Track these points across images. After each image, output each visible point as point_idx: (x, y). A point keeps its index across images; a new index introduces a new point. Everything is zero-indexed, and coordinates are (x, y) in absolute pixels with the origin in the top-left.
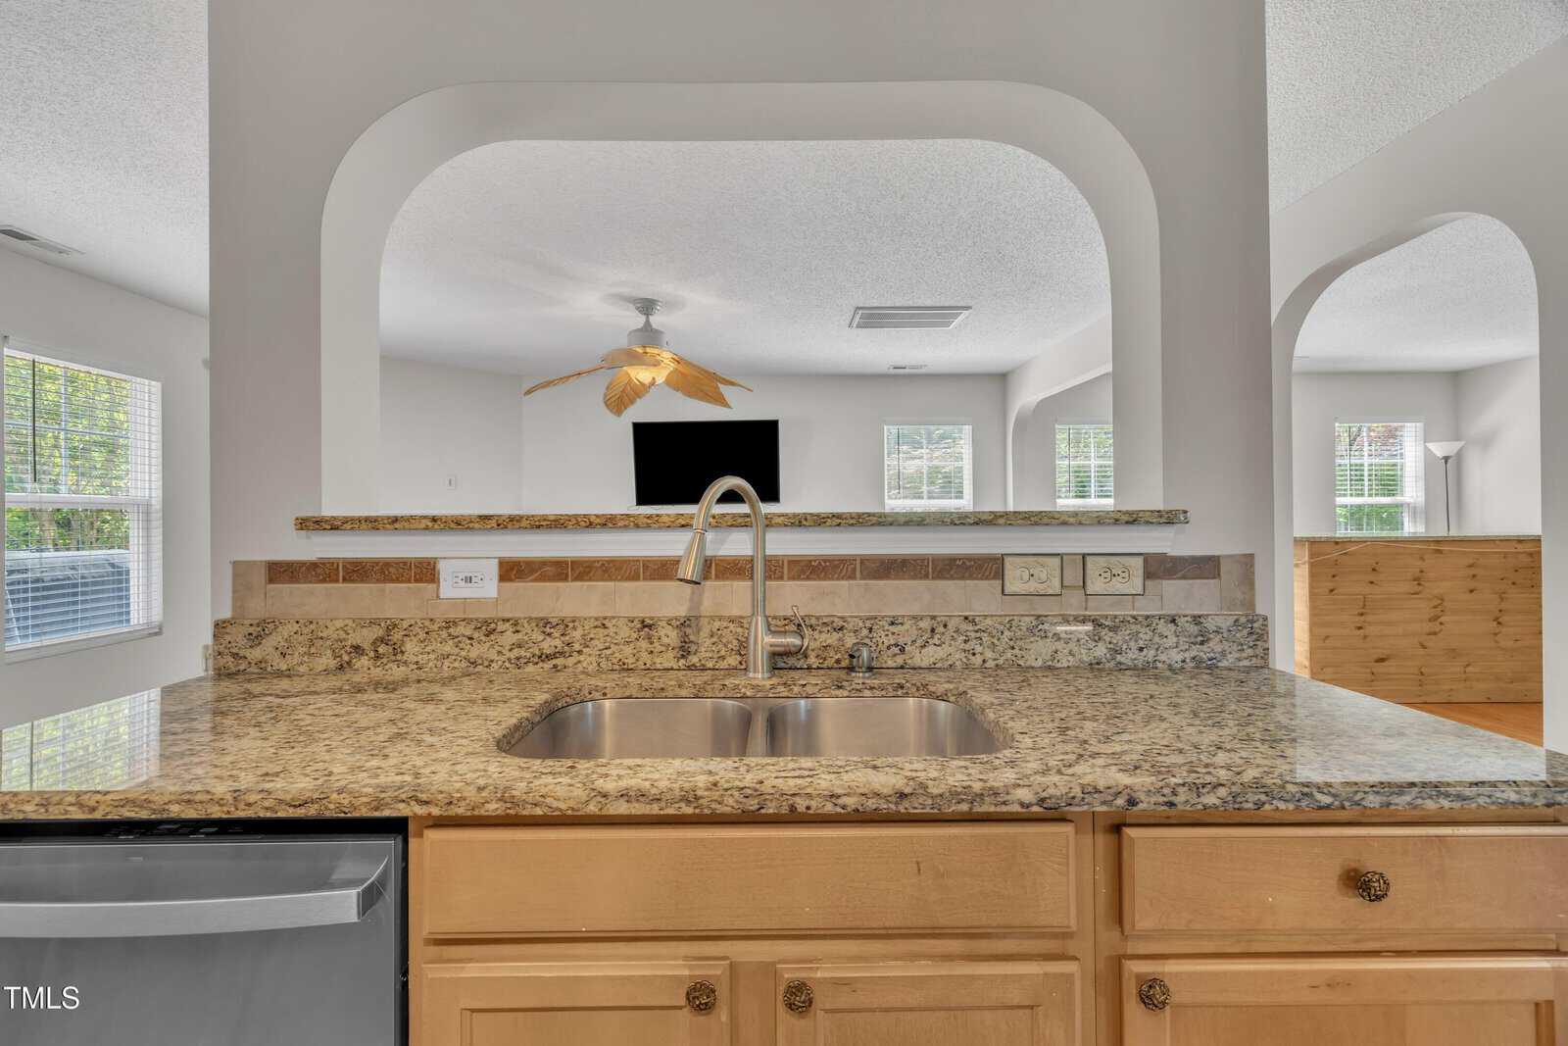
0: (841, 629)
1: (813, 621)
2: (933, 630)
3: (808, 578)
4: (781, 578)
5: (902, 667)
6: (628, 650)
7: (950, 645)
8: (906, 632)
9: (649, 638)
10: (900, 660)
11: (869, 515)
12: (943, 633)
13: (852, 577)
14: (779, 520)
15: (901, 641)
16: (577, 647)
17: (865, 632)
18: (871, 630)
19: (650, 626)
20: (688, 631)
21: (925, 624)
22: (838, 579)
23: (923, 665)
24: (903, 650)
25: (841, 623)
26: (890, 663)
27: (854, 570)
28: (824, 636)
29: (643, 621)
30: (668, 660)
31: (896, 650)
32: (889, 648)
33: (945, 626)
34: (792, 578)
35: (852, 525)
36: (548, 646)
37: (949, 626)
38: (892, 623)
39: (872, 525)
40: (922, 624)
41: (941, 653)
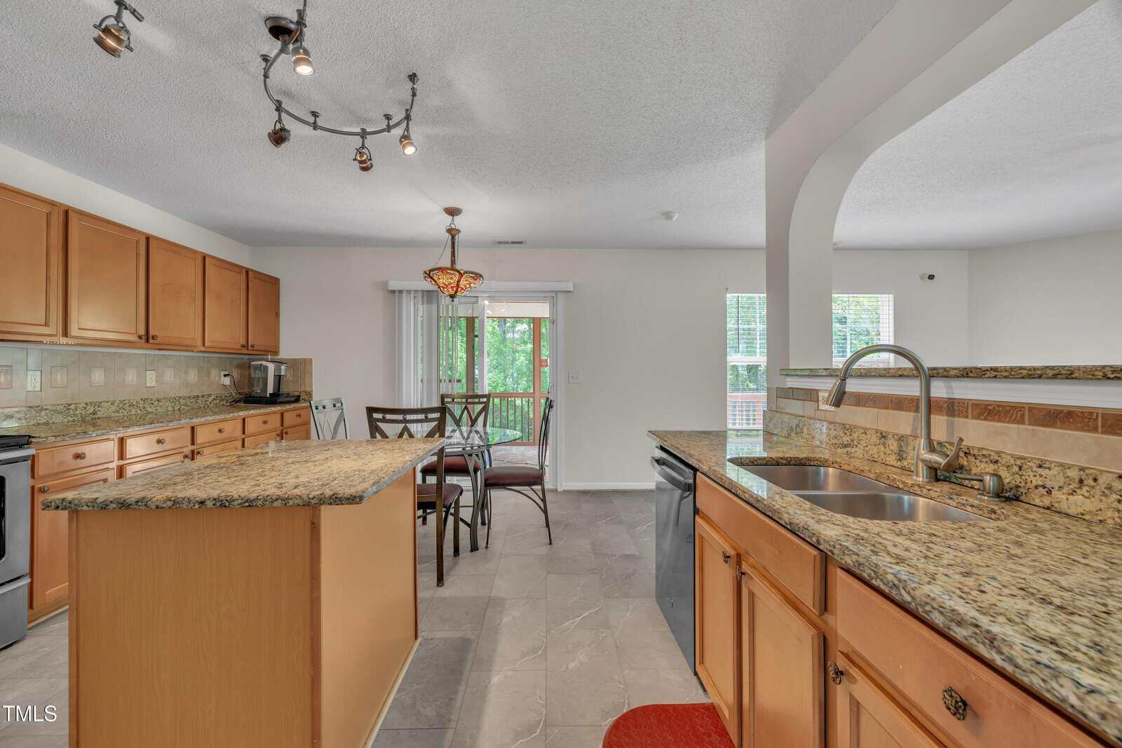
0: (996, 462)
1: (976, 452)
2: (1081, 481)
3: (985, 419)
4: (966, 417)
5: (1048, 508)
6: (875, 449)
7: (1101, 501)
8: (1053, 477)
9: (884, 444)
10: (1047, 501)
11: (1021, 368)
12: (1093, 487)
13: (1021, 422)
14: (953, 373)
15: (1049, 484)
16: (855, 443)
17: (1016, 469)
18: (1020, 468)
19: (885, 437)
20: (903, 444)
21: (1073, 473)
22: (1008, 422)
23: (1071, 512)
24: (1049, 492)
25: (996, 458)
26: (1037, 502)
27: (1023, 415)
28: (983, 465)
29: (881, 434)
30: (892, 460)
31: (1043, 491)
32: (1036, 487)
33: (1095, 480)
34: (974, 418)
35: (1006, 377)
36: (846, 439)
37: (1101, 481)
38: (1040, 466)
39: (1023, 378)
40: (1070, 473)
41: (1089, 505)
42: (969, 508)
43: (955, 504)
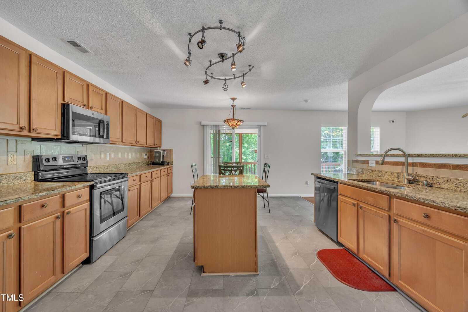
0: (426, 178)
1: (421, 176)
2: (447, 181)
3: (423, 167)
4: (418, 167)
5: (439, 188)
6: (390, 177)
7: (452, 185)
8: (441, 180)
9: (393, 175)
10: (439, 186)
11: (433, 154)
12: (450, 182)
13: (433, 168)
14: (414, 155)
15: (440, 182)
16: (383, 175)
17: (431, 179)
18: (432, 179)
19: (393, 173)
20: (399, 175)
21: (446, 179)
22: (429, 168)
23: (445, 188)
24: (440, 184)
25: (426, 177)
26: (437, 187)
27: (433, 166)
28: (423, 179)
30: (395, 179)
31: (438, 184)
32: (436, 183)
33: (451, 180)
34: (420, 167)
35: (429, 157)
36: (380, 174)
37: (452, 180)
38: (438, 178)
39: (433, 157)
40: (445, 179)
41: (449, 186)
42: (420, 189)
43: (416, 188)
